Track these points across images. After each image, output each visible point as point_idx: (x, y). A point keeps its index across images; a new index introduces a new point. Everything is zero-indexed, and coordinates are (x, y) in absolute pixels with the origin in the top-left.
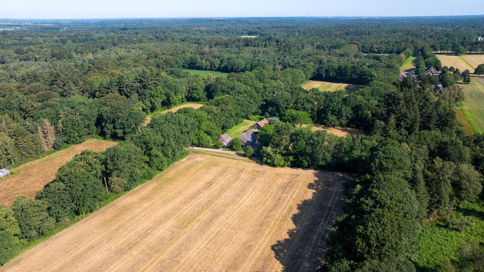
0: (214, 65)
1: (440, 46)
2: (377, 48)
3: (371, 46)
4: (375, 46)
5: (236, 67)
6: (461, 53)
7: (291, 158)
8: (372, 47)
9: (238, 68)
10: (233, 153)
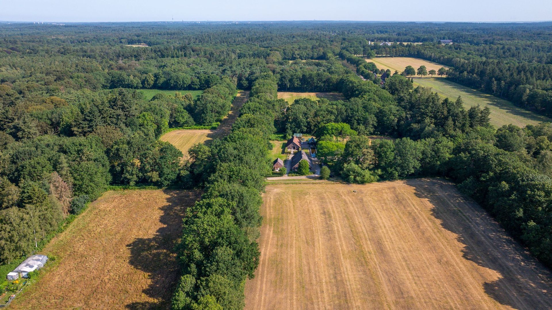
0: (148, 81)
1: (354, 50)
2: (298, 55)
3: (292, 53)
4: (296, 52)
5: (182, 82)
6: (372, 56)
7: (379, 172)
8: (294, 53)
9: (184, 83)
10: (303, 177)
